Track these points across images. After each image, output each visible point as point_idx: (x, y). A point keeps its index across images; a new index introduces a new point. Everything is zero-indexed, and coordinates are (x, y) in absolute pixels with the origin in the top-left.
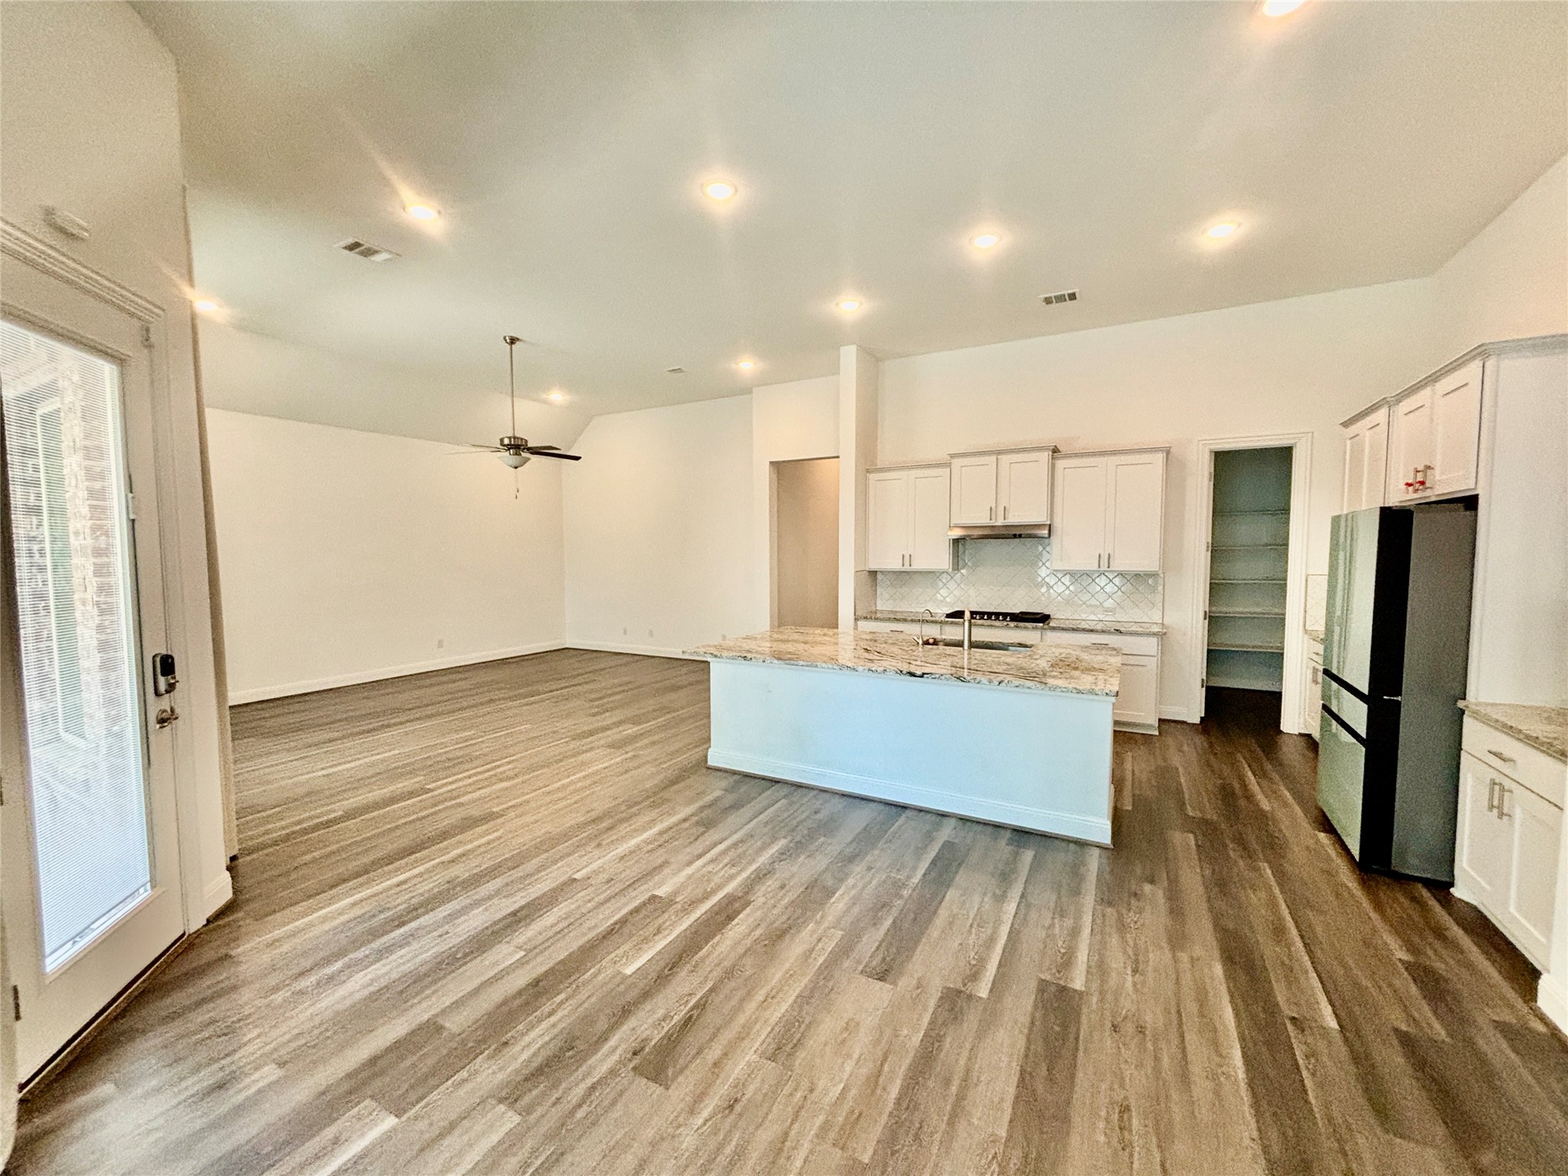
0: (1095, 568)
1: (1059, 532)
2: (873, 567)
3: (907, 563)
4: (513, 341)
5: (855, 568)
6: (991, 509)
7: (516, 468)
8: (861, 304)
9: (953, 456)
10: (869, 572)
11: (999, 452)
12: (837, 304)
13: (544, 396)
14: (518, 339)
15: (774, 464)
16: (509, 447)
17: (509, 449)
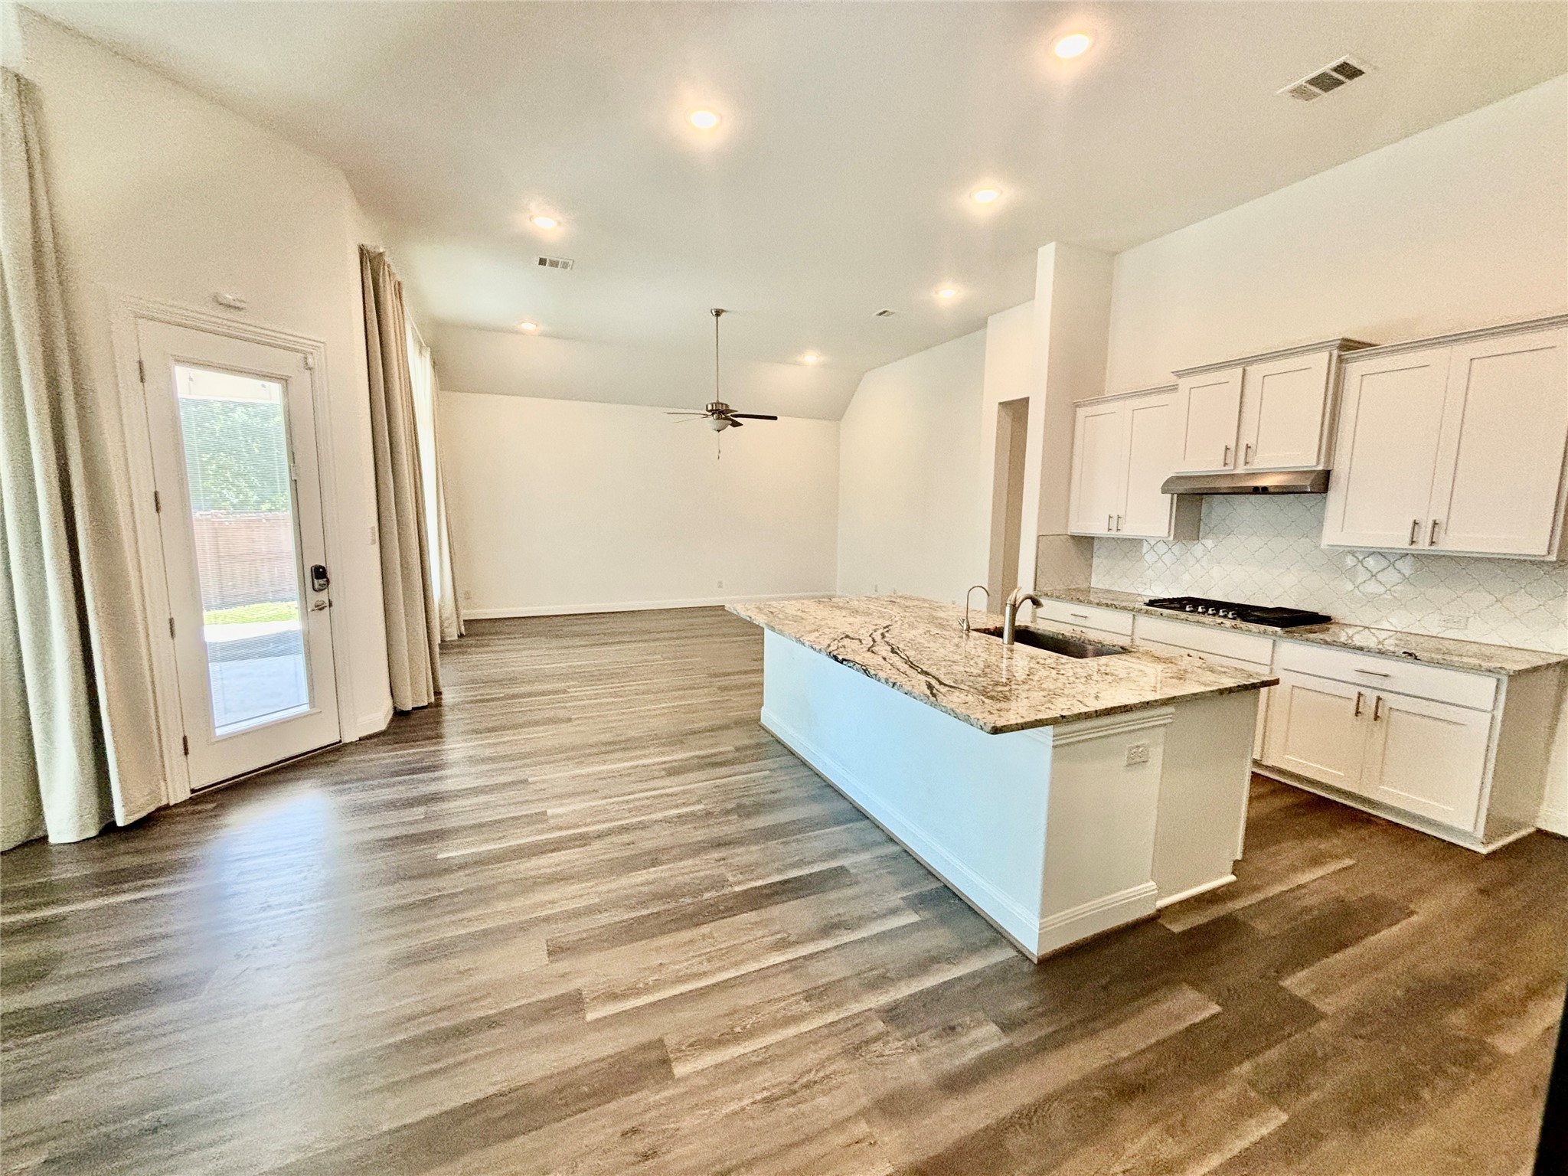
0: (1404, 544)
1: (1343, 482)
2: (1077, 528)
3: (1113, 526)
4: (718, 313)
5: (1038, 531)
6: (1227, 449)
7: (719, 431)
8: (1001, 192)
9: (1180, 374)
10: (1073, 537)
11: (1246, 362)
12: (970, 197)
13: (799, 359)
14: (723, 311)
15: (1004, 405)
16: (713, 412)
17: (713, 414)
